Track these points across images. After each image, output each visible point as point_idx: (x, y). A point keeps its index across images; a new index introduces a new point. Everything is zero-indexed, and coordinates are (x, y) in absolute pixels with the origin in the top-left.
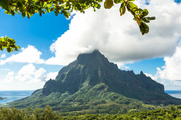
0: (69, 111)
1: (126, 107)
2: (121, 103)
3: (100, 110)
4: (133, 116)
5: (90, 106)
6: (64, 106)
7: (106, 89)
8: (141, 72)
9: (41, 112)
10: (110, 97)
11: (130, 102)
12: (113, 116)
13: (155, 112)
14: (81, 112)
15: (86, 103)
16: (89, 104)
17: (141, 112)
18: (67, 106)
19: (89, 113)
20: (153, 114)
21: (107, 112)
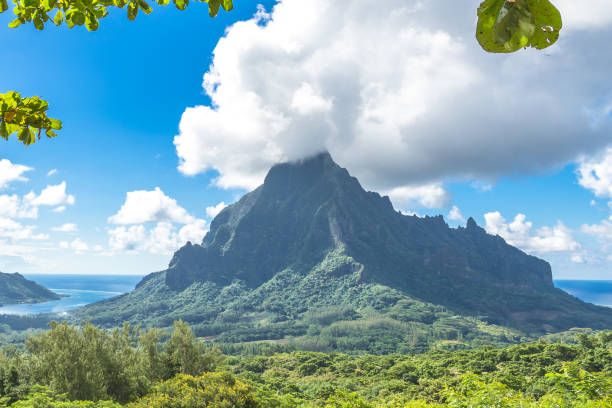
0: (244, 341)
1: (425, 332)
2: (408, 320)
3: (339, 340)
4: (450, 362)
5: (307, 327)
6: (228, 324)
7: (357, 275)
8: (471, 222)
9: (163, 339)
10: (370, 300)
11: (436, 315)
12: (383, 359)
13: (522, 352)
14: (283, 343)
15: (295, 317)
16: (305, 319)
17: (477, 351)
18: (238, 324)
19: (306, 348)
20: (518, 359)
21: (363, 346)
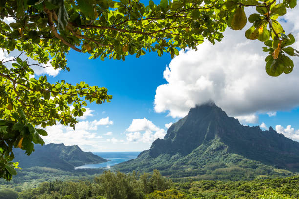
0: (181, 177)
1: (253, 172)
2: (246, 167)
3: (219, 176)
4: (263, 184)
5: (206, 171)
6: (175, 170)
7: (226, 150)
8: (271, 128)
9: (149, 177)
10: (231, 160)
11: (257, 165)
12: (237, 183)
13: (292, 180)
14: (196, 177)
15: (201, 167)
16: (205, 168)
17: (274, 179)
18: (179, 170)
19: (206, 179)
20: (290, 182)
21: (228, 178)
